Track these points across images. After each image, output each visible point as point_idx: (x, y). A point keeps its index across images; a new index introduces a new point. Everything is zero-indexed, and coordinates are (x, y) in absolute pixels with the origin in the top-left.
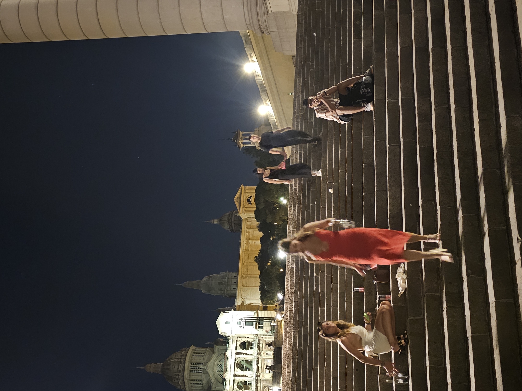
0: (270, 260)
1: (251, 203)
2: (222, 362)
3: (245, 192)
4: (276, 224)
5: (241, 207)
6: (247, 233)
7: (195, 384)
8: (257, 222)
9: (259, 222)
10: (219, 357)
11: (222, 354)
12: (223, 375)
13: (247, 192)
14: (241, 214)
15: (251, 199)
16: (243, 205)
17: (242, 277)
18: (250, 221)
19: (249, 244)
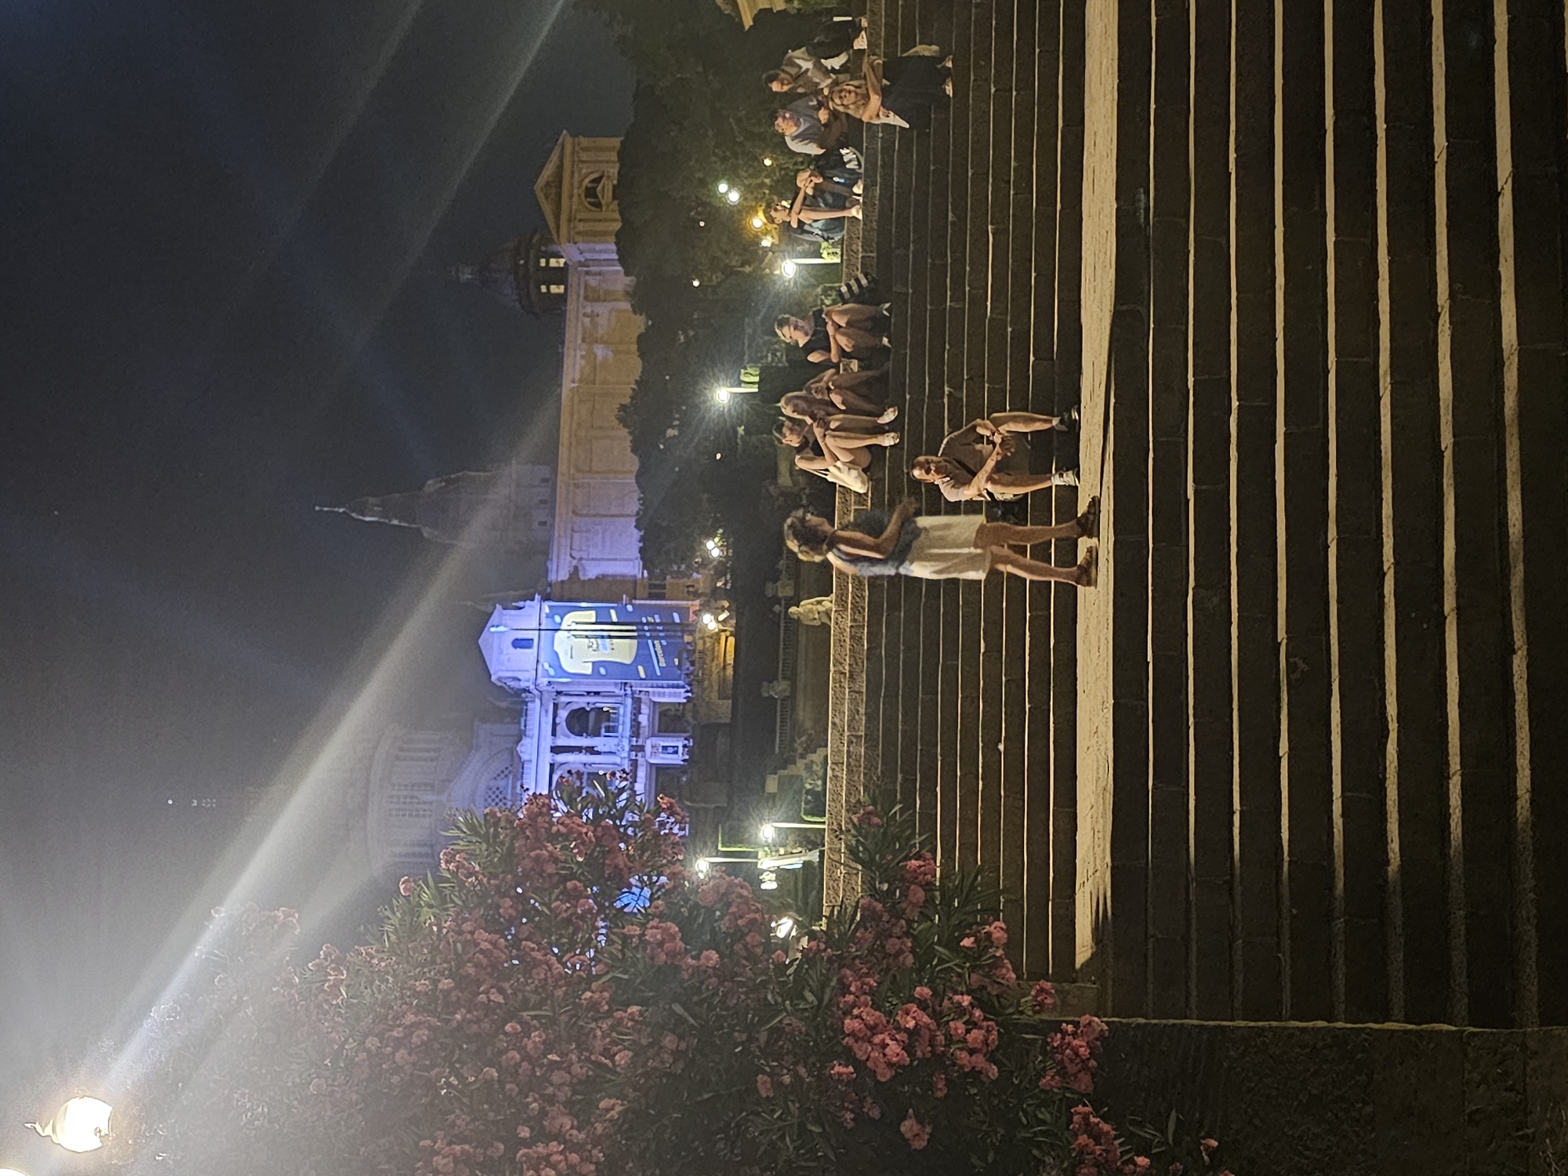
0: (678, 419)
1: (598, 205)
2: (502, 778)
3: (576, 159)
4: (696, 283)
5: (564, 217)
6: (589, 316)
8: (627, 274)
9: (633, 278)
11: (504, 752)
13: (583, 162)
14: (563, 245)
15: (599, 188)
16: (571, 211)
17: (571, 482)
18: (600, 274)
19: (596, 358)
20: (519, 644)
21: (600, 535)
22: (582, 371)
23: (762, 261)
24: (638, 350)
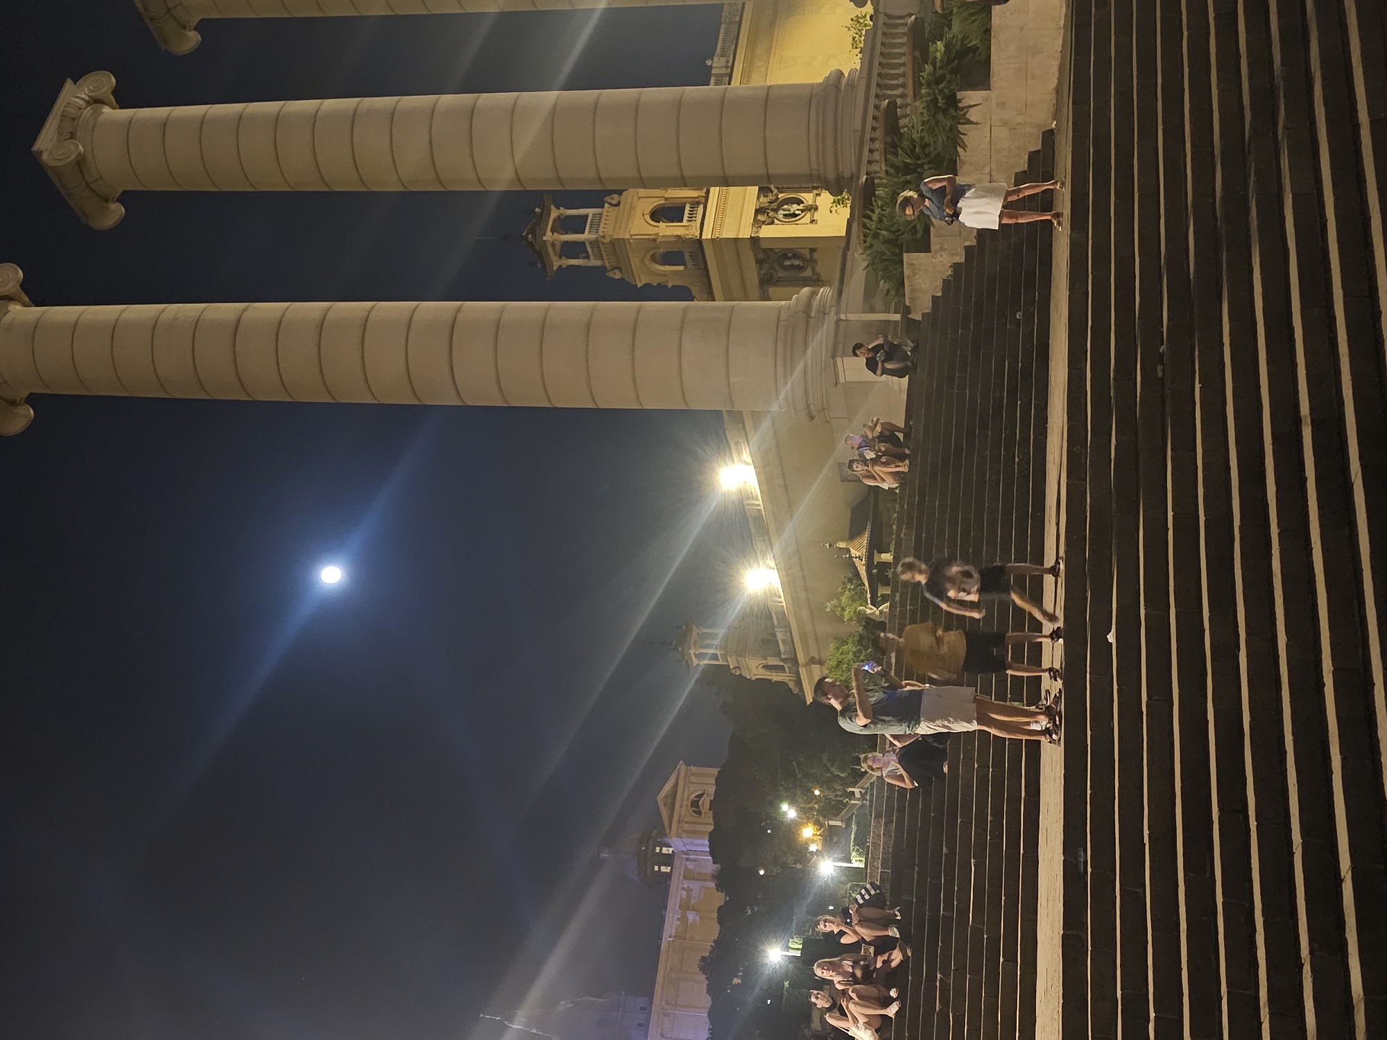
0: (741, 971)
1: (699, 813)
3: (687, 780)
4: (762, 872)
5: (675, 820)
6: (685, 890)
8: (714, 863)
9: (719, 866)
13: (692, 783)
14: (673, 839)
15: (700, 802)
16: (680, 817)
17: (661, 1011)
18: (695, 860)
19: (688, 920)
22: (677, 929)
23: (809, 863)
24: (718, 918)
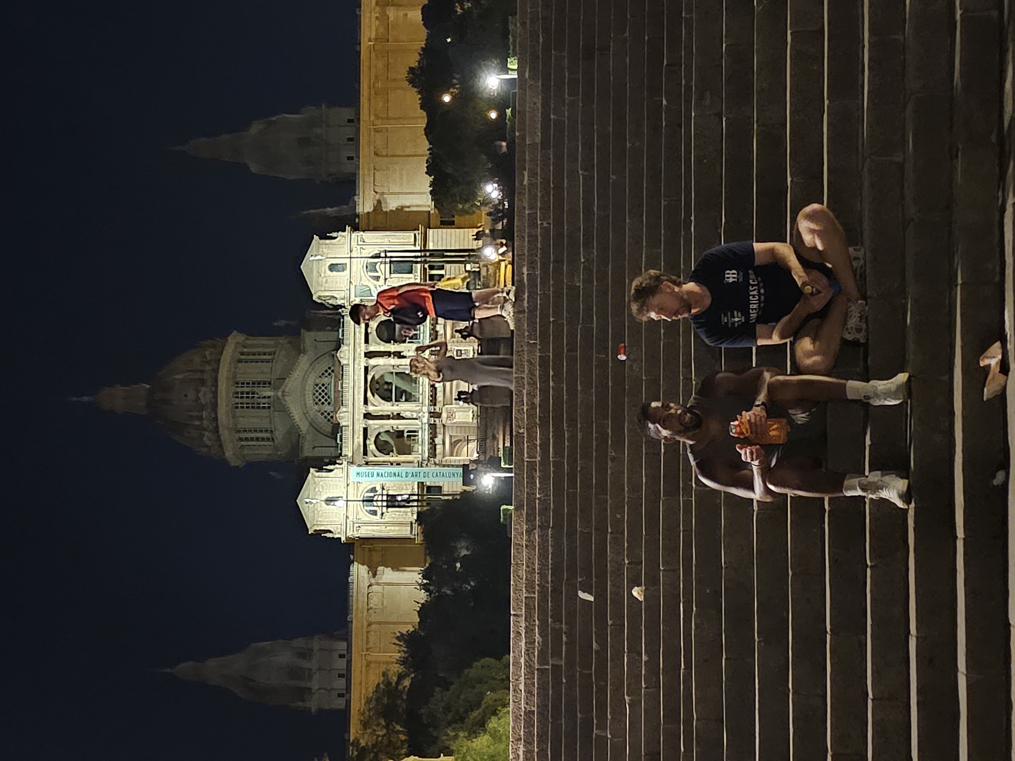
2: (326, 377)
7: (252, 439)
10: (318, 363)
11: (327, 355)
12: (332, 412)
17: (372, 127)
19: (388, 19)
20: (332, 267)
21: (398, 173)
22: (376, 30)
